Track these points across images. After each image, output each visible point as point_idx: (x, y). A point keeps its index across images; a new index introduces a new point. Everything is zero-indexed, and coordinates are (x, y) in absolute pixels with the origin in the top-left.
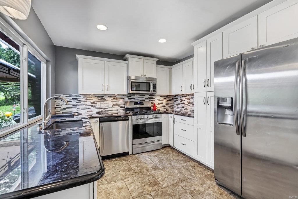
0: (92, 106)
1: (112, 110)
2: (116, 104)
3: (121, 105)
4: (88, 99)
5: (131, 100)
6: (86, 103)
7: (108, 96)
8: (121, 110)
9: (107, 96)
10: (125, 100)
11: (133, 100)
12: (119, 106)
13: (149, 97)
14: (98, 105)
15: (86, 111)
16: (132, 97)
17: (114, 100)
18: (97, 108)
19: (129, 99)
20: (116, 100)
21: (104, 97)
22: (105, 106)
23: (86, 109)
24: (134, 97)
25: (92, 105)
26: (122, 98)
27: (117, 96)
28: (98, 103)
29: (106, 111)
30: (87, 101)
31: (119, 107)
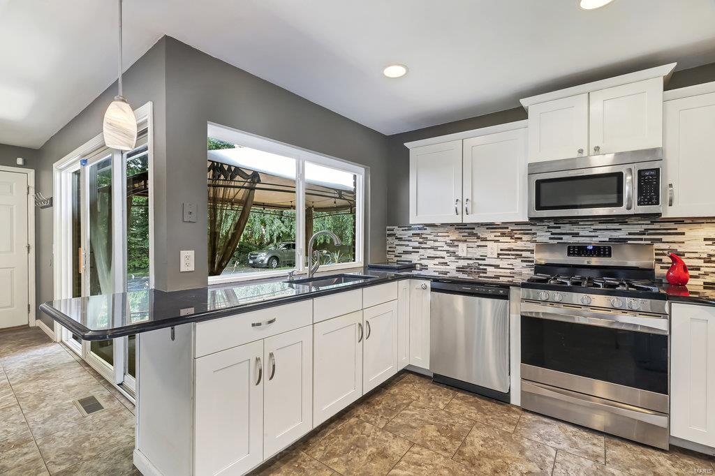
0: (448, 252)
1: (497, 267)
2: (510, 250)
3: (524, 254)
4: (439, 234)
5: (561, 239)
6: (437, 244)
7: (487, 229)
8: (523, 267)
9: (483, 229)
10: (538, 239)
11: (566, 239)
12: (517, 255)
13: (650, 227)
14: (462, 250)
15: (436, 261)
16: (567, 228)
17: (501, 239)
18: (460, 258)
19: (552, 234)
20: (508, 239)
21: (475, 231)
22: (478, 253)
23: (436, 257)
24: (575, 229)
25: (448, 248)
26: (527, 234)
27: (510, 228)
28: (461, 244)
29: (481, 267)
30: (439, 239)
31: (519, 260)
